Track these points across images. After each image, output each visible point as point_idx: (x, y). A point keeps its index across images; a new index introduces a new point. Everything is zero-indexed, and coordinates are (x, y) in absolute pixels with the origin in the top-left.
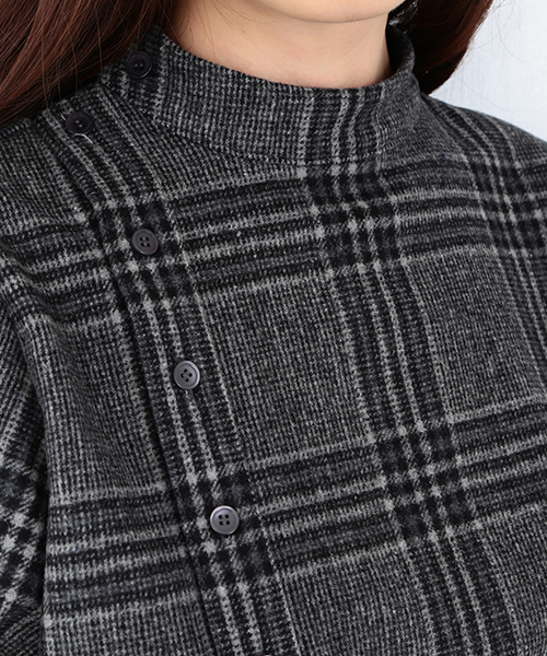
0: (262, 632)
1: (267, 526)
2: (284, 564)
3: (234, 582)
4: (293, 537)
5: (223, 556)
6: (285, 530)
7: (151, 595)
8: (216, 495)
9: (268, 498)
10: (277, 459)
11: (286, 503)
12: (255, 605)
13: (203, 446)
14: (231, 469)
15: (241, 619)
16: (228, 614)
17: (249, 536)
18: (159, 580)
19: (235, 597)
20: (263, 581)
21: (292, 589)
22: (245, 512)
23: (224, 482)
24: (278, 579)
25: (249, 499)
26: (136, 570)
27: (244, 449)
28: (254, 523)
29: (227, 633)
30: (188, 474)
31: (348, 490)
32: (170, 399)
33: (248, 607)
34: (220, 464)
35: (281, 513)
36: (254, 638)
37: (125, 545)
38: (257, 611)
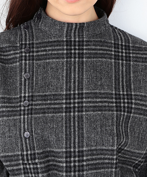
0: (27, 126)
1: (34, 106)
2: (35, 113)
3: (25, 115)
4: (39, 109)
5: (24, 110)
6: (37, 107)
7: (8, 116)
8: (26, 99)
9: (36, 101)
10: (41, 94)
11: (40, 102)
12: (27, 120)
13: (27, 89)
14: (31, 94)
15: (24, 122)
16: (22, 121)
17: (30, 107)
18: (10, 113)
19: (24, 118)
20: (30, 116)
21: (35, 118)
22: (31, 103)
23: (29, 96)
24: (33, 116)
25: (32, 100)
26: (6, 111)
27: (35, 91)
28: (32, 105)
29: (21, 125)
30: (22, 94)
31: (55, 102)
32: (23, 80)
33: (26, 120)
34: (29, 93)
35: (38, 104)
36: (26, 126)
37: (5, 106)
38: (27, 121)
